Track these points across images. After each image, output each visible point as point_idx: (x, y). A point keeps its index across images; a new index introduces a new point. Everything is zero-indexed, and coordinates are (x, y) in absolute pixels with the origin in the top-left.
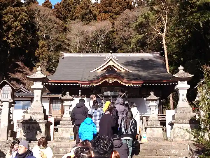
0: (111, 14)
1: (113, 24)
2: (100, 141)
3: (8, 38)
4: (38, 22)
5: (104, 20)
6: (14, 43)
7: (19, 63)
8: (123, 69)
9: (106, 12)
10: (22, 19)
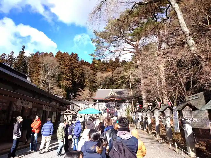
0: (112, 69)
1: (113, 73)
2: (122, 120)
3: (75, 80)
4: (85, 72)
5: (110, 71)
6: (77, 81)
7: (80, 88)
8: (116, 95)
9: (110, 68)
10: (80, 72)
